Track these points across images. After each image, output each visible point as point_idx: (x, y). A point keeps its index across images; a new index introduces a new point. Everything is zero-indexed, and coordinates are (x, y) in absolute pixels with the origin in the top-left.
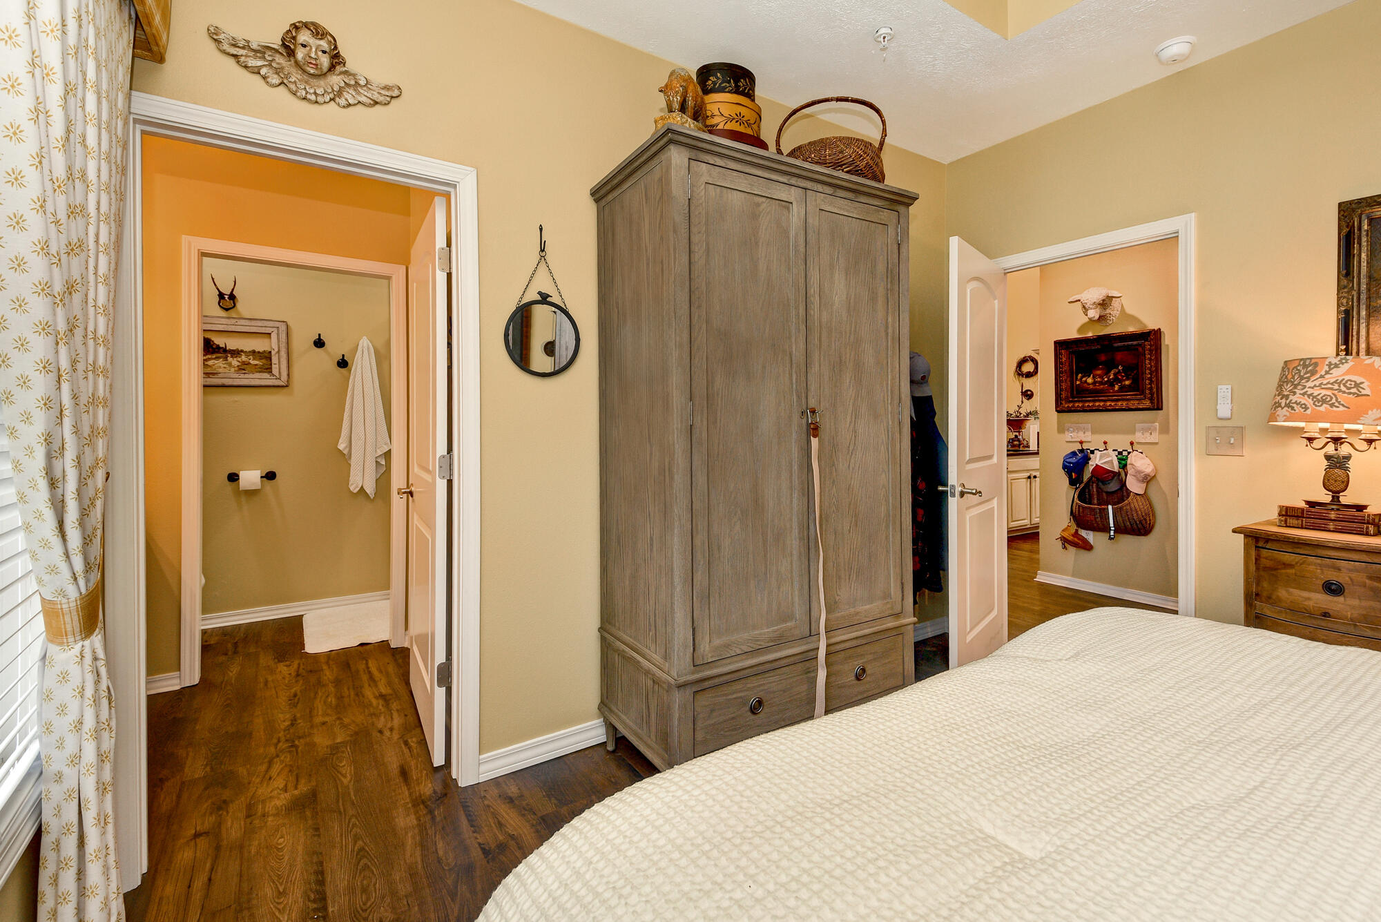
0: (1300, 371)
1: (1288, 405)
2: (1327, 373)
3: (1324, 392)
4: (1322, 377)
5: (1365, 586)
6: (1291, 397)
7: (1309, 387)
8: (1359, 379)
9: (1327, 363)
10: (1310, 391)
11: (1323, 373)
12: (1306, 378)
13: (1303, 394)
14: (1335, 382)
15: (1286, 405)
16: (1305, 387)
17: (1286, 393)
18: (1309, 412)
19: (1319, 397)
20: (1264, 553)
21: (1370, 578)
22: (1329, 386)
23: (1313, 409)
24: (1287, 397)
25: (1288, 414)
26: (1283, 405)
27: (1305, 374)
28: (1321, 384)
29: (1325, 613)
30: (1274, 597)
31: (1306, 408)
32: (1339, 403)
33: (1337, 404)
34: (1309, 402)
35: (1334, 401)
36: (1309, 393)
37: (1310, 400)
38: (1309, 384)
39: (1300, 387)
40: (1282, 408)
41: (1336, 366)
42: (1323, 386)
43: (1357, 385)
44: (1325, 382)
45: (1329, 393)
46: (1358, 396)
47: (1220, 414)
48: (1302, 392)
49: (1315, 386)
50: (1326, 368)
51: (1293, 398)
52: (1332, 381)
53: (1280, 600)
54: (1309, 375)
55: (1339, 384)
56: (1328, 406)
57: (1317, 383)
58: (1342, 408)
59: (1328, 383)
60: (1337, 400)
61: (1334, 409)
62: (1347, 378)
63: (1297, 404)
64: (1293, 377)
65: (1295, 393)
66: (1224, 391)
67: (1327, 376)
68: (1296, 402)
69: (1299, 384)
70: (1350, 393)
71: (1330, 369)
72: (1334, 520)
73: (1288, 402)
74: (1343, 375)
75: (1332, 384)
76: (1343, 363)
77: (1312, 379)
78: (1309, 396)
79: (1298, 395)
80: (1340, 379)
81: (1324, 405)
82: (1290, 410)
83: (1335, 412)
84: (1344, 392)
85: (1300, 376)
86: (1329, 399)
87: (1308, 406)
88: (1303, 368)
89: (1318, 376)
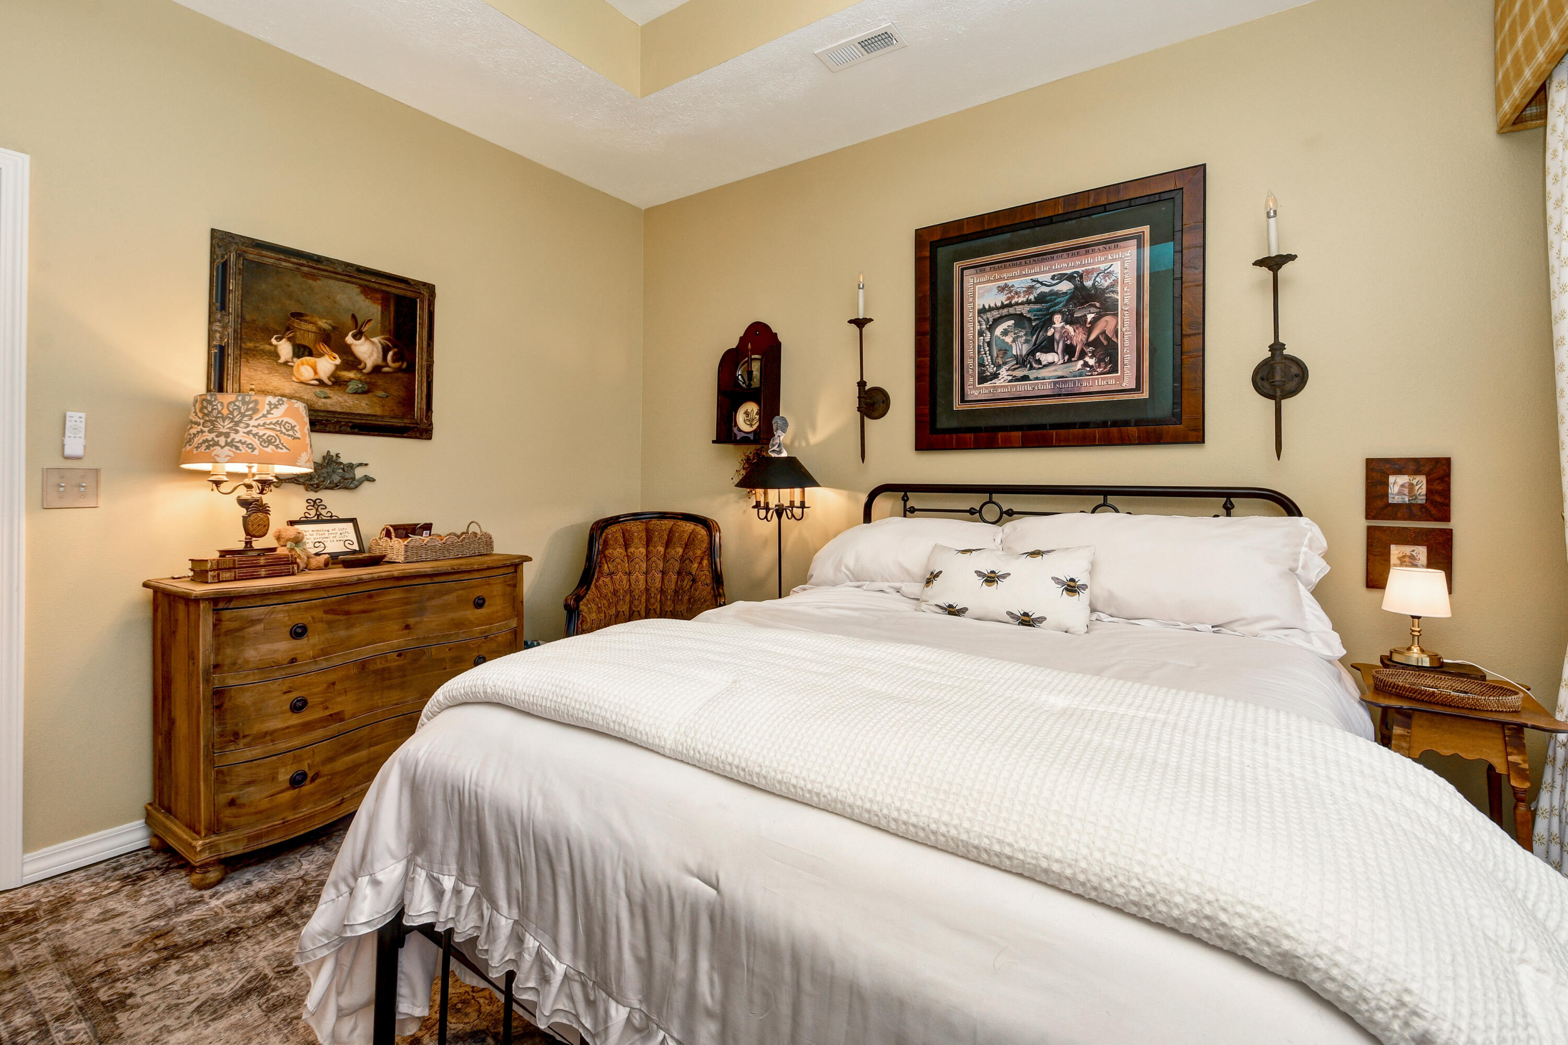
0: (239, 408)
1: (230, 444)
2: (269, 412)
3: (269, 433)
4: (264, 416)
5: (322, 621)
6: (232, 436)
7: (253, 426)
8: (294, 423)
9: (267, 402)
10: (255, 430)
11: (265, 412)
12: (247, 416)
13: (249, 433)
14: (277, 423)
15: (227, 444)
16: (248, 425)
17: (224, 430)
18: (256, 452)
19: (265, 437)
20: (226, 614)
21: (326, 612)
22: (272, 426)
23: (260, 449)
24: (227, 435)
25: (232, 454)
26: (222, 443)
27: (246, 411)
28: (265, 423)
29: (292, 659)
30: (240, 661)
31: (253, 449)
32: (282, 444)
33: (280, 446)
34: (256, 442)
35: (278, 442)
36: (254, 432)
37: (256, 440)
38: (252, 423)
39: (242, 425)
40: (222, 447)
41: (276, 407)
42: (267, 426)
43: (293, 428)
44: (268, 422)
45: (272, 433)
46: (295, 438)
47: (68, 451)
48: (246, 430)
49: (259, 425)
50: (267, 407)
51: (237, 437)
52: (274, 421)
53: (247, 662)
54: (250, 413)
55: (280, 424)
56: (273, 447)
57: (261, 422)
58: (285, 450)
59: (271, 423)
60: (280, 441)
61: (279, 450)
62: (285, 419)
63: (243, 443)
64: (232, 413)
65: (237, 432)
66: (76, 419)
67: (269, 416)
68: (240, 441)
69: (240, 421)
70: (289, 435)
71: (271, 409)
72: (264, 566)
73: (229, 440)
74: (281, 416)
75: (274, 424)
76: (280, 404)
77: (255, 417)
78: (255, 435)
79: (241, 434)
80: (280, 420)
81: (270, 446)
82: (234, 449)
83: (278, 452)
84: (285, 434)
85: (240, 413)
86: (273, 440)
87: (255, 446)
88: (243, 404)
89: (261, 415)
